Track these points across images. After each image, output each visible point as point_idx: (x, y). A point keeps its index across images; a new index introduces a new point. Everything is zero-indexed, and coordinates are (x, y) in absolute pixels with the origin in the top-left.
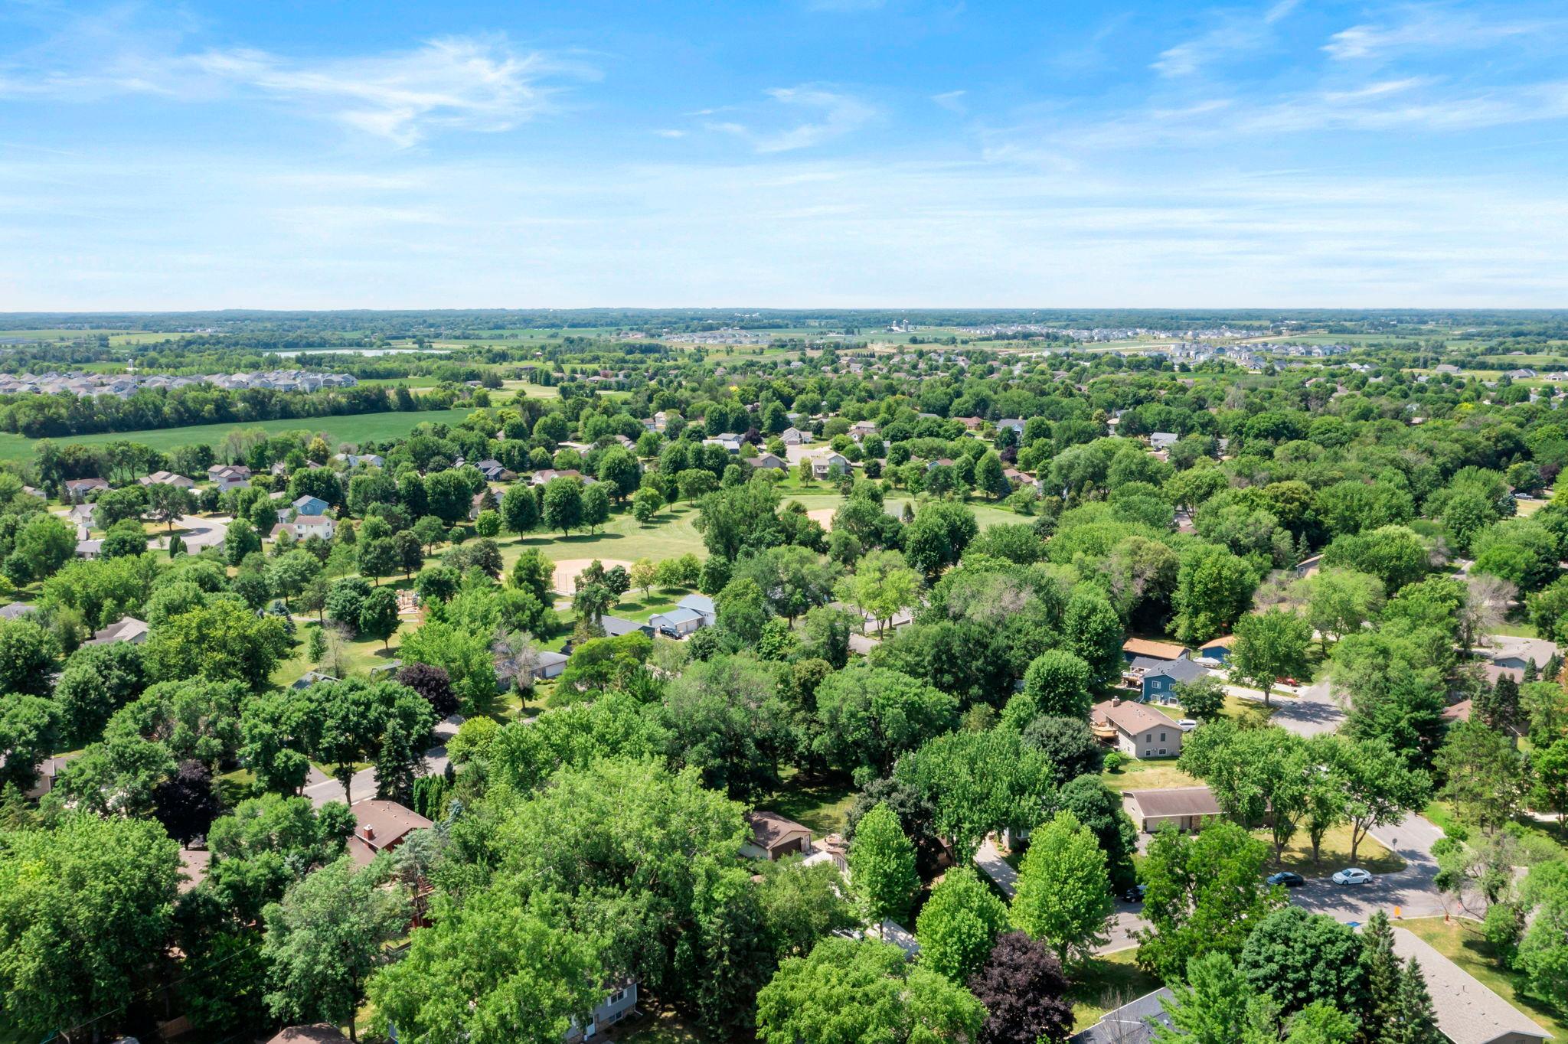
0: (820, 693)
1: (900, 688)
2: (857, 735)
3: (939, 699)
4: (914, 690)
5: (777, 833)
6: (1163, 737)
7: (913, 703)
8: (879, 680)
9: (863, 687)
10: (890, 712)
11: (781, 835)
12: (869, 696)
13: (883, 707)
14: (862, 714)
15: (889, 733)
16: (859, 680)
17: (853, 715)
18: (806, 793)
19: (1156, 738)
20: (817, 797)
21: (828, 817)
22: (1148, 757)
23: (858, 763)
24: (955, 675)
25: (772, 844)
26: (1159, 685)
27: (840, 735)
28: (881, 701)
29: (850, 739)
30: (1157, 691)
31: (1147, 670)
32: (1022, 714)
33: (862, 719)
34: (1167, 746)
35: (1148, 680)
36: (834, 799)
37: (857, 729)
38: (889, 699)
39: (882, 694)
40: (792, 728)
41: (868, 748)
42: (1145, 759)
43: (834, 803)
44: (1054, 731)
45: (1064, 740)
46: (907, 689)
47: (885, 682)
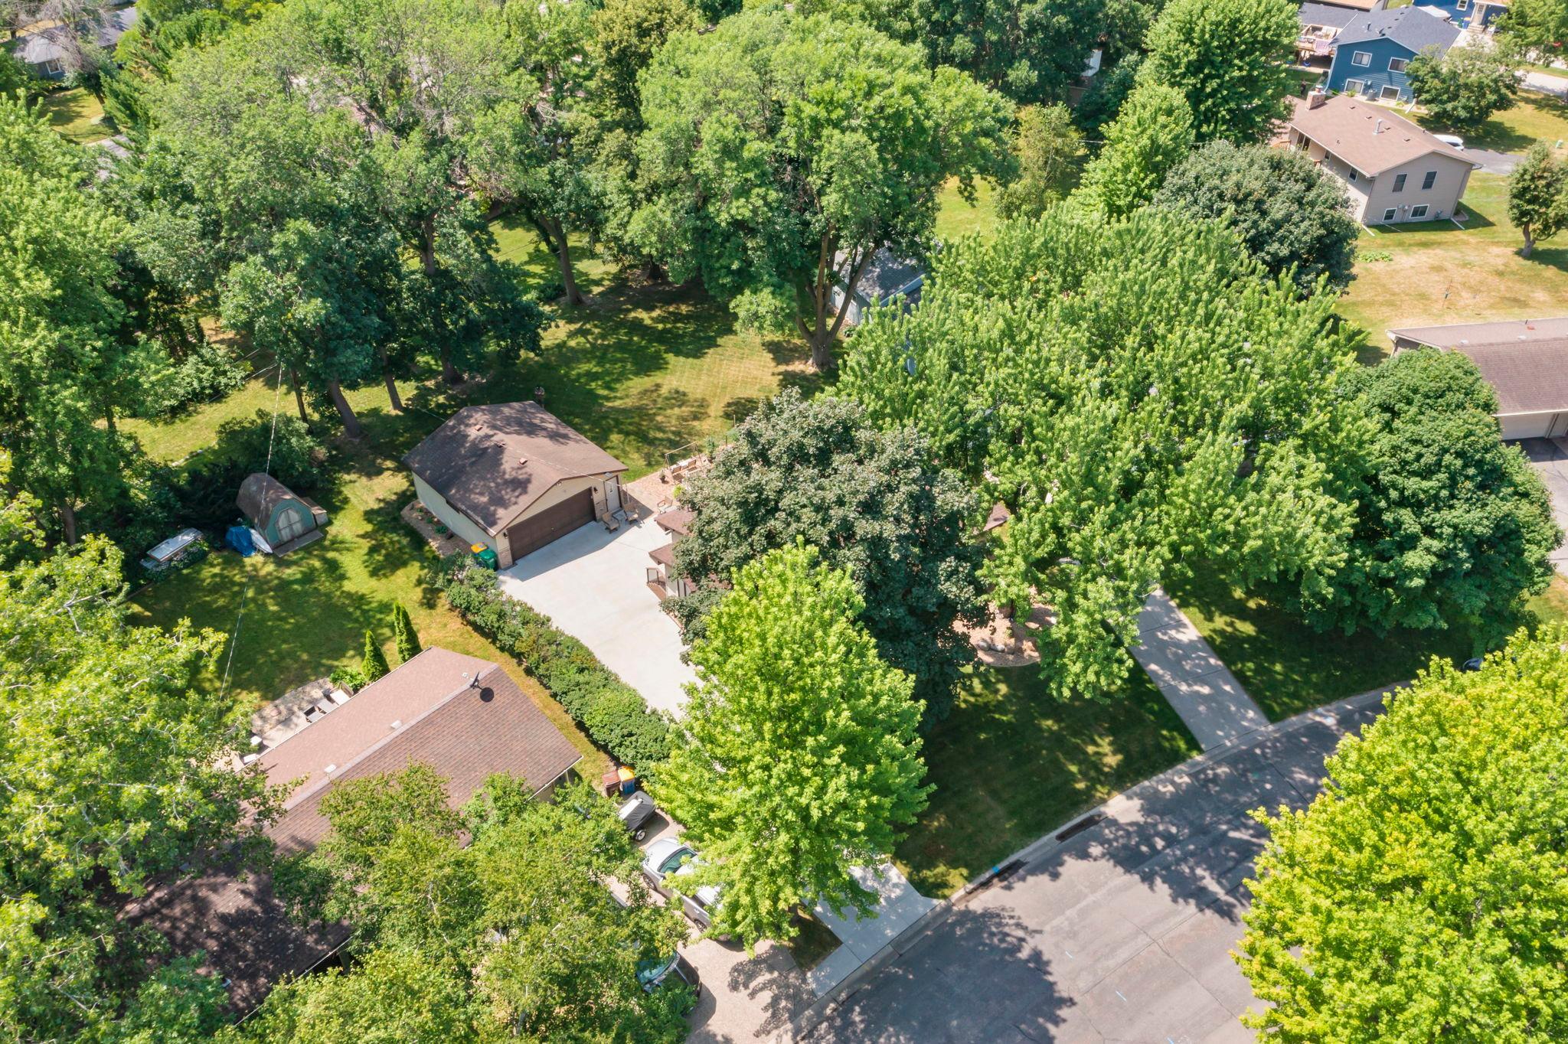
0: (650, 84)
1: (864, 70)
2: (740, 209)
3: (971, 103)
4: (904, 78)
5: (521, 485)
6: (1429, 181)
7: (899, 116)
8: (806, 49)
9: (762, 69)
10: (834, 142)
11: (534, 490)
12: (776, 93)
13: (817, 125)
14: (754, 147)
15: (831, 200)
16: (752, 47)
17: (730, 151)
18: (637, 326)
19: (1415, 181)
20: (661, 337)
21: (679, 398)
22: (1388, 224)
23: (745, 279)
24: (978, 38)
25: (506, 517)
26: (1366, 59)
27: (698, 209)
28: (809, 110)
29: (723, 218)
30: (1359, 72)
31: (1329, 30)
32: (1164, 139)
33: (755, 163)
34: (1435, 202)
35: (1346, 50)
36: (697, 345)
37: (743, 191)
38: (830, 104)
39: (814, 90)
40: (592, 176)
41: (772, 239)
42: (1382, 228)
43: (697, 354)
44: (1255, 185)
45: (1278, 209)
46: (882, 74)
47: (825, 55)
